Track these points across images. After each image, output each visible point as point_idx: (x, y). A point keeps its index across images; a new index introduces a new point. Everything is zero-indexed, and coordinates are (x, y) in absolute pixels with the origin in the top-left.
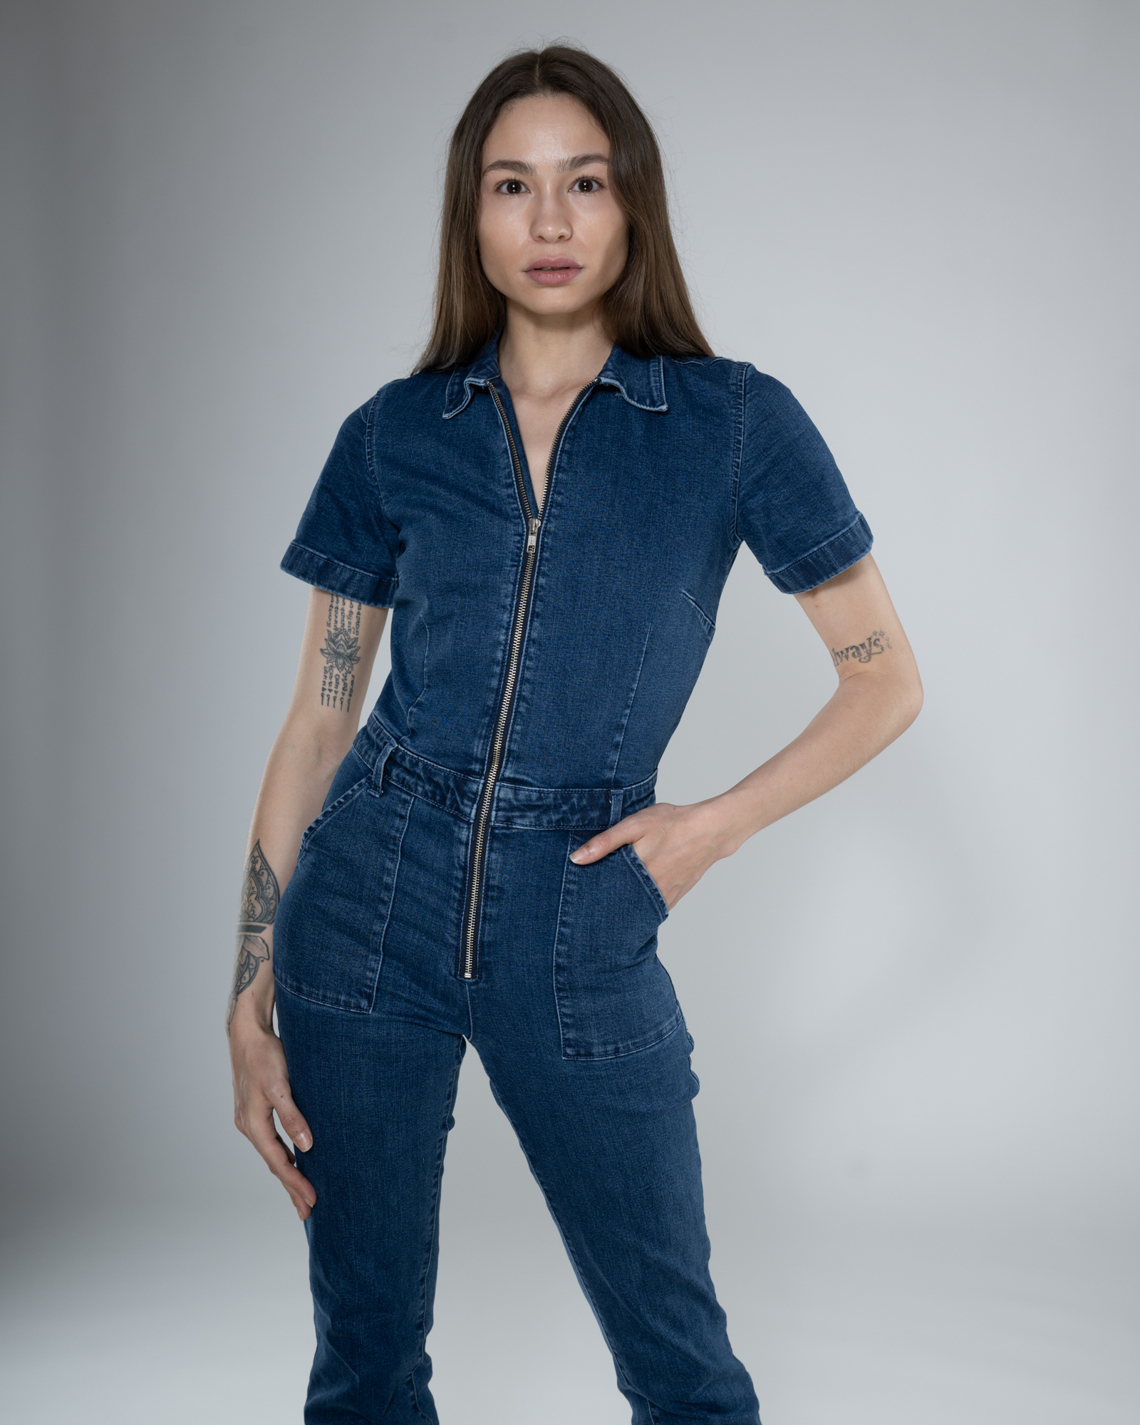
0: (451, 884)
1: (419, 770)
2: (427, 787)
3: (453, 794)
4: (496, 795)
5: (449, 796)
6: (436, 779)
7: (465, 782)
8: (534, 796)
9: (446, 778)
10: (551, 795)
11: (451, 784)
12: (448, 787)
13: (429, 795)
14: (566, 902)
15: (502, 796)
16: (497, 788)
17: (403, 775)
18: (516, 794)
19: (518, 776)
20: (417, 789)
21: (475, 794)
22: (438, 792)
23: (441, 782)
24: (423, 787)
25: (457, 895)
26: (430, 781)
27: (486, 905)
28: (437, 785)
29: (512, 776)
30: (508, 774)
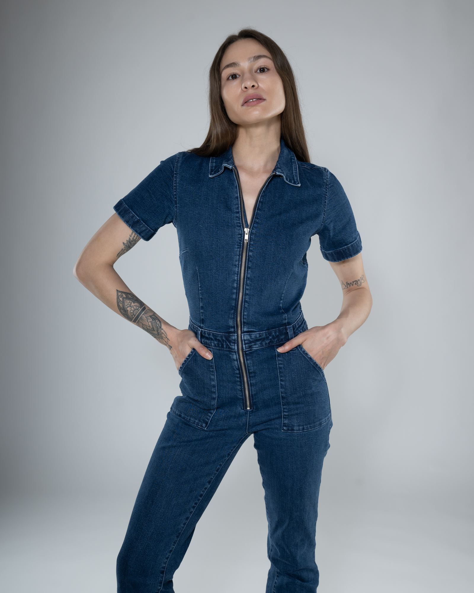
0: (235, 376)
1: (211, 337)
2: (215, 342)
3: (226, 342)
4: (243, 339)
5: (224, 343)
6: (218, 338)
7: (229, 336)
8: (258, 336)
9: (222, 337)
10: (264, 334)
11: (224, 339)
12: (223, 340)
13: (217, 345)
14: (280, 372)
15: (245, 338)
16: (243, 336)
17: (206, 341)
18: (251, 337)
19: (249, 330)
20: (212, 345)
21: (235, 340)
22: (220, 343)
23: (220, 339)
24: (214, 343)
25: (238, 379)
26: (216, 339)
27: (250, 380)
28: (219, 340)
29: (247, 330)
30: (245, 330)
